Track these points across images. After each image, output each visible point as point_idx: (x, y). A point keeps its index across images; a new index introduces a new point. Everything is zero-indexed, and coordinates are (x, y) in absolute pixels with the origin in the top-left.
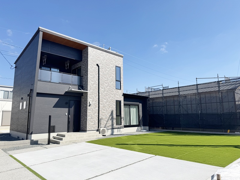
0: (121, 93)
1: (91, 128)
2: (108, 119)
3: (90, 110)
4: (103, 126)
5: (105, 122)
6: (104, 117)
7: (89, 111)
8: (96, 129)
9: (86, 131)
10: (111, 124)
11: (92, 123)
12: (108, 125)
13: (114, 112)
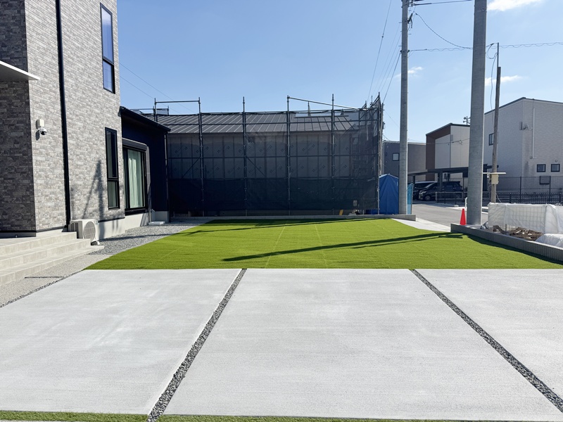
0: (116, 106)
1: (46, 222)
2: (88, 190)
3: (41, 153)
4: (79, 212)
5: (82, 197)
6: (79, 183)
7: (39, 158)
8: (61, 225)
9: (35, 231)
10: (96, 206)
11: (49, 204)
12: (90, 209)
13: (102, 165)
